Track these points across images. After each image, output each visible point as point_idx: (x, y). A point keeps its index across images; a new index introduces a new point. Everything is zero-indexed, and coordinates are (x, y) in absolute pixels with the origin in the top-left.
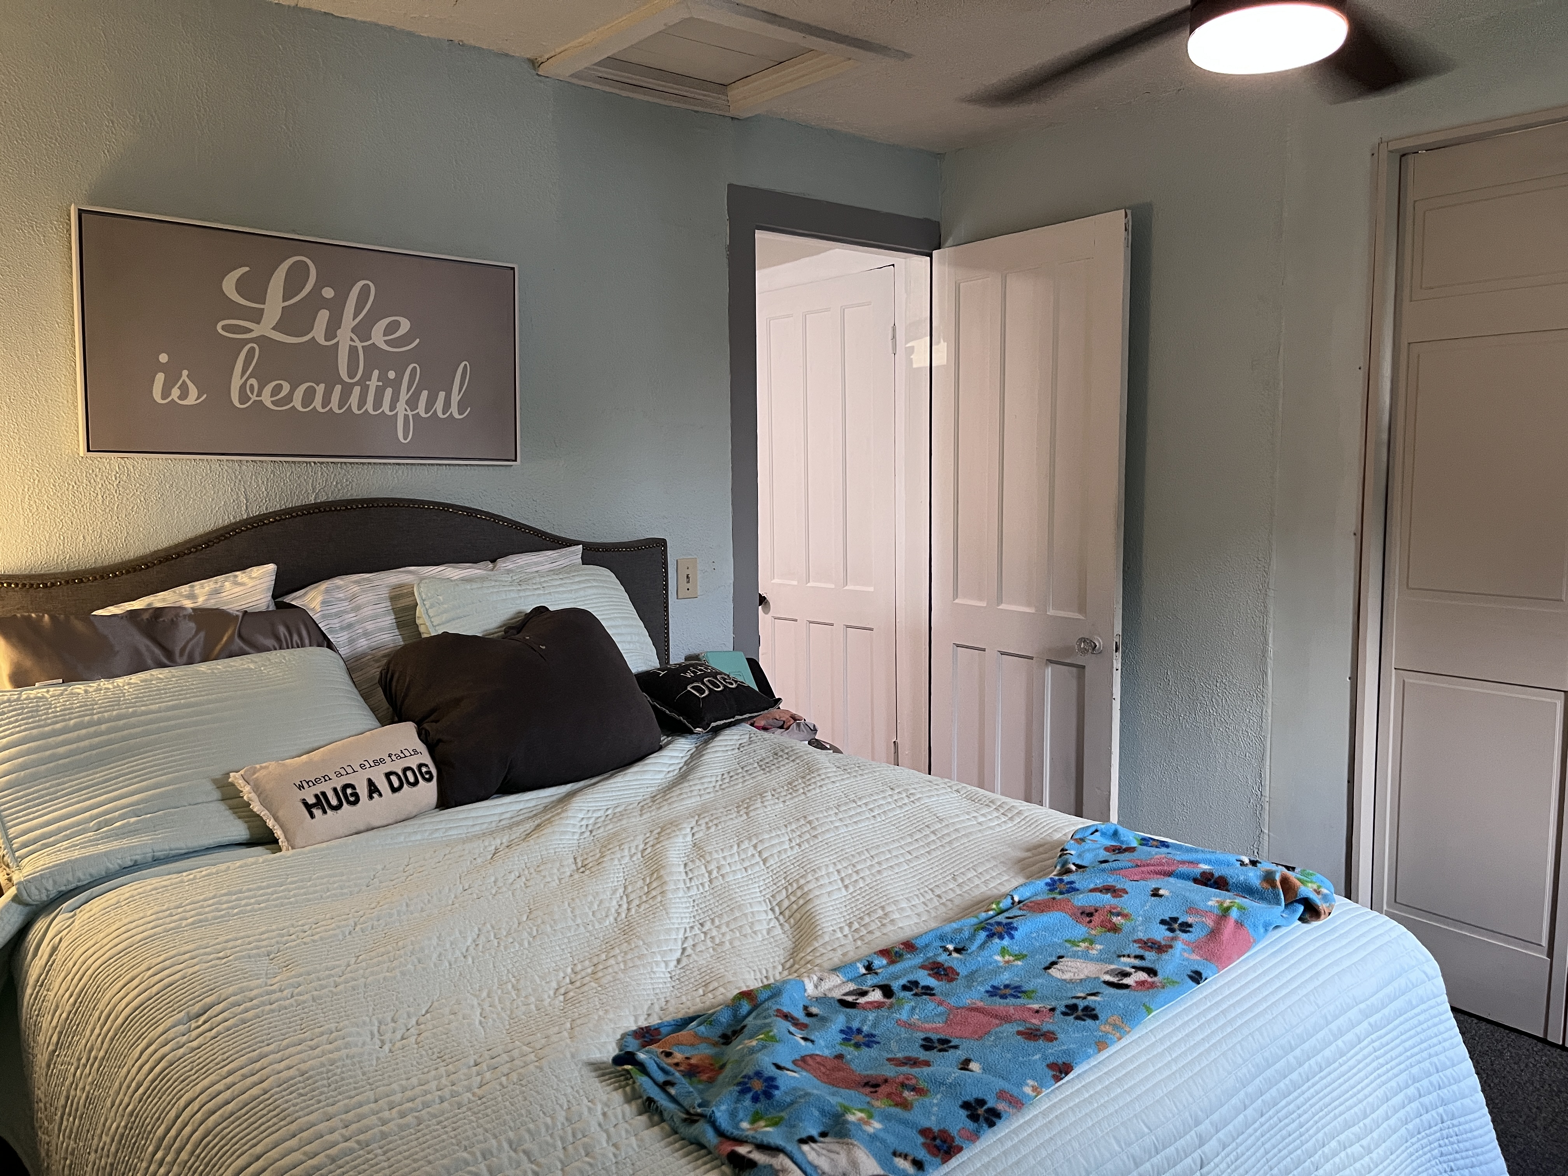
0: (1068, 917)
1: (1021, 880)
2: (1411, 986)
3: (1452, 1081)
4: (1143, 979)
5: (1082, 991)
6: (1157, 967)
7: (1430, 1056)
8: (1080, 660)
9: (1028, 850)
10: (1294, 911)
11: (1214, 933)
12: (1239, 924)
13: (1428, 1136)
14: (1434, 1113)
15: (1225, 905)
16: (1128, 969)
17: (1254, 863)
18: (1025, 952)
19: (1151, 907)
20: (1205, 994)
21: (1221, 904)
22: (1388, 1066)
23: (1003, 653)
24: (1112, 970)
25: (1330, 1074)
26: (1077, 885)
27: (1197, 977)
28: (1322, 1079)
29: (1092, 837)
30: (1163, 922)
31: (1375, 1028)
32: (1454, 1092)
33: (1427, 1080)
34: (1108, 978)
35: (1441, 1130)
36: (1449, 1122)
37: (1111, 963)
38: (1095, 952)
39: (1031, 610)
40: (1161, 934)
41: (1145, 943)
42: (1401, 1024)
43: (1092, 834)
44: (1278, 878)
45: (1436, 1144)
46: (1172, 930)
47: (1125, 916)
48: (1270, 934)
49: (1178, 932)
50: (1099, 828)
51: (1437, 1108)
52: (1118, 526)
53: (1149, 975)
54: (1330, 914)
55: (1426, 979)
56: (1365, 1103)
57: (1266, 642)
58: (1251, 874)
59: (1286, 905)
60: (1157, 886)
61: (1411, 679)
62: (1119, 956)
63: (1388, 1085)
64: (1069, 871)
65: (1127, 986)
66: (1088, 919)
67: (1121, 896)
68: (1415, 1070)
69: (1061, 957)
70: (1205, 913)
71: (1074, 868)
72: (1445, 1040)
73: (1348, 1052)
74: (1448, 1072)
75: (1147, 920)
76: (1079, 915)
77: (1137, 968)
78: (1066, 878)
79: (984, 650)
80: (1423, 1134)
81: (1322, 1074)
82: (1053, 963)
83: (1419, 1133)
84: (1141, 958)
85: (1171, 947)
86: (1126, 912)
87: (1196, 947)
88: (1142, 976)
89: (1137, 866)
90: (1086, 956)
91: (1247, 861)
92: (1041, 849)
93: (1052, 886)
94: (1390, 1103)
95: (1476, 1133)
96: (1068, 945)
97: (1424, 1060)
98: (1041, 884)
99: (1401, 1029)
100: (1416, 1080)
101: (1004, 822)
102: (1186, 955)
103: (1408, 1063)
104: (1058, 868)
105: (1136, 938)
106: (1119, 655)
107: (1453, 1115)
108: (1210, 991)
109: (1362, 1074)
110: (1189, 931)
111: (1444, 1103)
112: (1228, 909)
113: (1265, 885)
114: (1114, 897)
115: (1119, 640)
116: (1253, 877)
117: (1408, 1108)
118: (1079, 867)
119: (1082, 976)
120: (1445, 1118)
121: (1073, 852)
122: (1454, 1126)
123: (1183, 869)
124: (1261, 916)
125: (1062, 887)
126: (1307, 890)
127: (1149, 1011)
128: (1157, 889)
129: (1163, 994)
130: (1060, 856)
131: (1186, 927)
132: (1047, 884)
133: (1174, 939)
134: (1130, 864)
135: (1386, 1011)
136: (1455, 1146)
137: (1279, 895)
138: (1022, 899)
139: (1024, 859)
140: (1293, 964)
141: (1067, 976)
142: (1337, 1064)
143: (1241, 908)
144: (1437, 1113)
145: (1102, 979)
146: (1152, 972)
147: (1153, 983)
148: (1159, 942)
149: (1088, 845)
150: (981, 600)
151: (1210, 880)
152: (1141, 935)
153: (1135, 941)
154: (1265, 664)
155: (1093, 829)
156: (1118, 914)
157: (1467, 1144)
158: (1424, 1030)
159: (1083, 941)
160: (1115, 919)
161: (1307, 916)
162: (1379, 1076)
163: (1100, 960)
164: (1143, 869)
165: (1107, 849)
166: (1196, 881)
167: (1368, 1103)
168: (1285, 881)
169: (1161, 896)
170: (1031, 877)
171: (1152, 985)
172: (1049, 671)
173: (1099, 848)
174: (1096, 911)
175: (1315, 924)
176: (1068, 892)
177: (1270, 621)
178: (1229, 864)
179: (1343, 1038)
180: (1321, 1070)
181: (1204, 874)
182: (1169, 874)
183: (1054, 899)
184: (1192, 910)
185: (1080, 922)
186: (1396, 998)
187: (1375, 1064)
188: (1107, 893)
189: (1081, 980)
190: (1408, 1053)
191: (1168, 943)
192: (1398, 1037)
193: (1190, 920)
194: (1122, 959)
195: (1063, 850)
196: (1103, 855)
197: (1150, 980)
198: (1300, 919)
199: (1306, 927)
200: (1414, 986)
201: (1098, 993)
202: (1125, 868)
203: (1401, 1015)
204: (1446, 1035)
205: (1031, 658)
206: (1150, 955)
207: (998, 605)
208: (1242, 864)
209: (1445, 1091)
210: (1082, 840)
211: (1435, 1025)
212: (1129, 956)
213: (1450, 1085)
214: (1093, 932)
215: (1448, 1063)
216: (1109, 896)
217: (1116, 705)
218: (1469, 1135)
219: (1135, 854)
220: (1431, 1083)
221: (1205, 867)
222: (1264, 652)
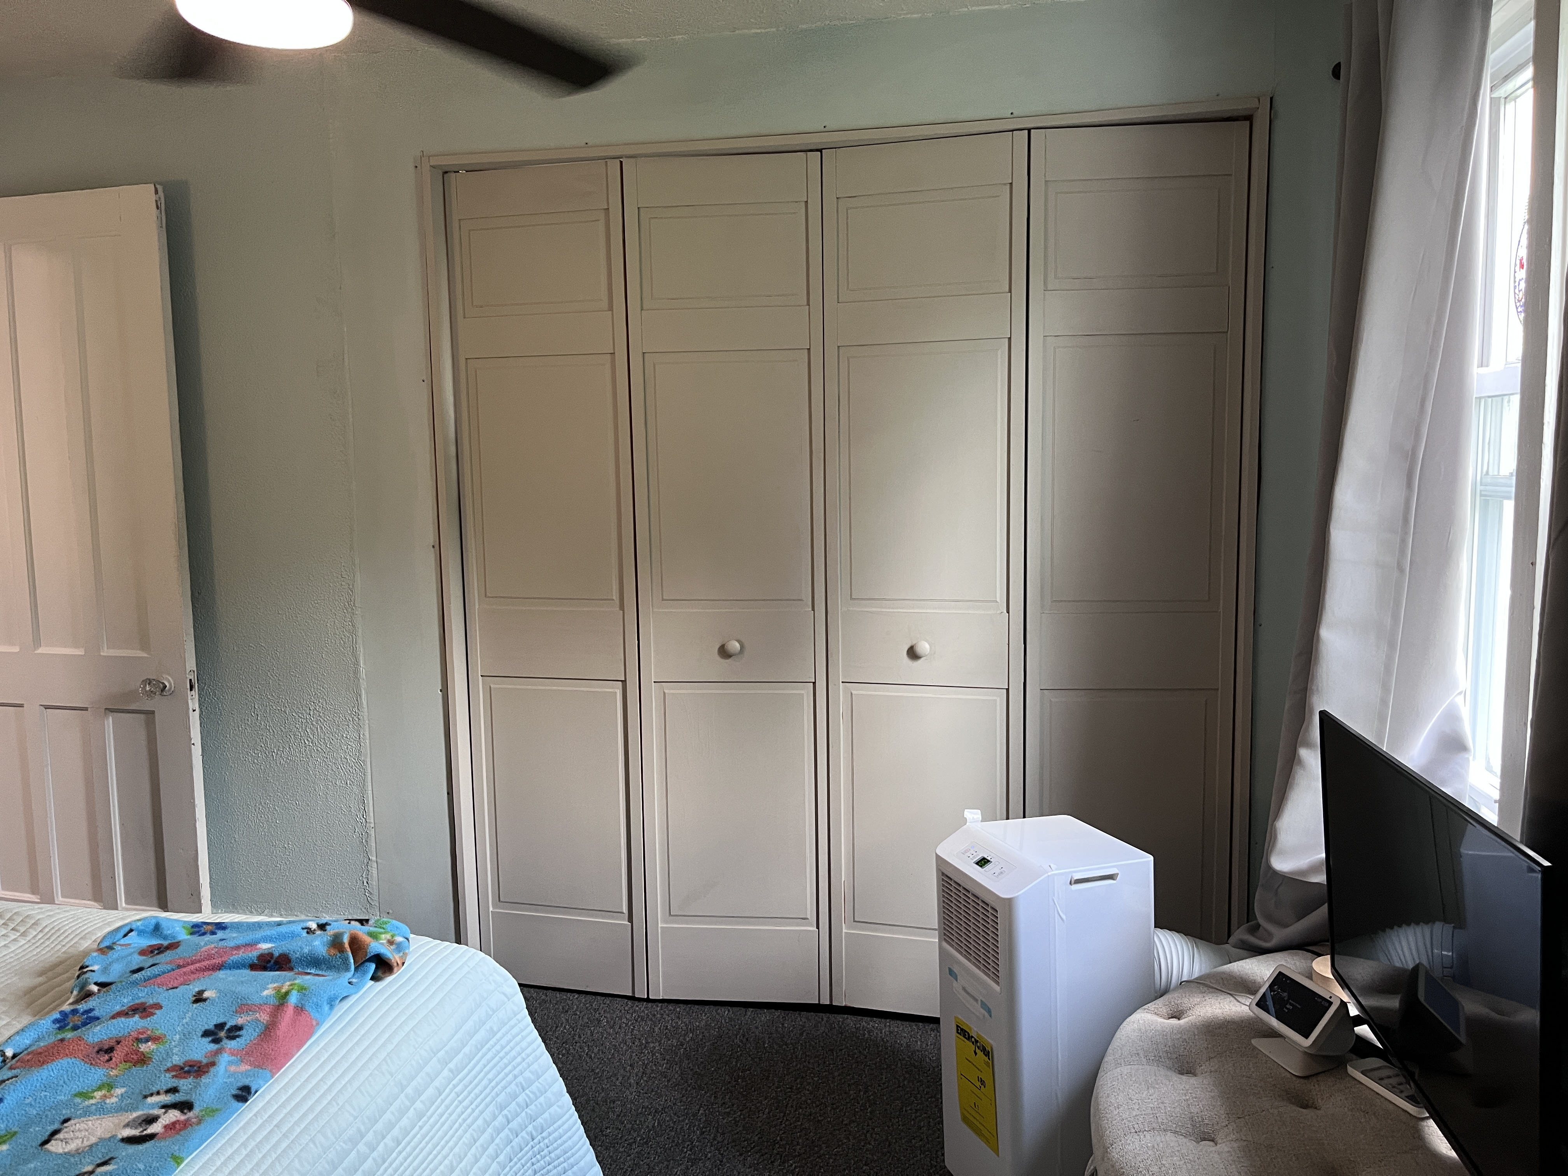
0: (77, 1062)
1: (26, 1020)
2: (491, 1013)
3: (538, 1094)
4: (174, 1119)
5: (89, 1164)
6: (193, 1098)
7: (516, 1077)
8: (148, 705)
9: (42, 973)
10: (365, 973)
11: (269, 1030)
12: (300, 1009)
13: (519, 1160)
14: (524, 1134)
15: (283, 991)
16: (156, 1112)
17: (322, 927)
18: (15, 1129)
19: (191, 1019)
20: (255, 1110)
21: (280, 988)
22: (473, 1106)
23: (47, 707)
24: (134, 1120)
25: (409, 1143)
26: (96, 1013)
27: (244, 1094)
28: (400, 1152)
29: (122, 942)
30: (206, 1034)
31: (455, 1072)
32: (541, 1104)
33: (514, 1103)
34: (128, 1132)
35: (532, 1147)
36: (539, 1137)
37: (135, 1109)
38: (114, 1100)
39: (80, 652)
40: (201, 1049)
41: (182, 1068)
42: (482, 1057)
43: (125, 936)
44: (346, 940)
45: (528, 1165)
46: (216, 1041)
47: (156, 1039)
48: (336, 1009)
49: (225, 1041)
50: (134, 927)
51: (526, 1127)
52: (180, 548)
53: (182, 1112)
54: (403, 963)
55: (506, 1000)
56: (450, 1157)
57: (357, 663)
58: (317, 943)
59: (356, 969)
60: (201, 988)
61: (495, 684)
62: (146, 1097)
63: (475, 1126)
64: (90, 994)
65: (152, 1137)
66: (107, 1057)
67: (153, 1014)
68: (500, 1099)
69: (66, 1121)
70: (259, 1007)
71: (95, 988)
72: (528, 1056)
73: (428, 1111)
74: (533, 1088)
75: (186, 1036)
76: (94, 1055)
77: (166, 1107)
78: (82, 1007)
79: (21, 706)
80: (515, 1159)
81: (400, 1148)
82: (55, 1132)
83: (511, 1160)
84: (174, 1090)
85: (213, 1064)
86: (158, 1033)
87: (245, 1055)
88: (174, 1115)
89: (179, 967)
90: (102, 1110)
91: (314, 926)
92: (59, 970)
93: (62, 1023)
94: (478, 1144)
95: (564, 1138)
96: (78, 1100)
97: (510, 1083)
98: (47, 1024)
99: (483, 1061)
100: (502, 1108)
101: (15, 940)
102: (233, 1068)
103: (493, 1094)
104: (75, 993)
105: (169, 1065)
106: (195, 693)
107: (542, 1127)
108: (261, 1105)
109: (445, 1127)
110: (239, 1036)
111: (533, 1119)
112: (287, 993)
113: (333, 952)
114: (141, 1018)
115: (193, 677)
116: (319, 944)
117: (497, 1141)
118: (102, 985)
119: (93, 1140)
120: (534, 1134)
121: (95, 968)
122: (544, 1139)
123: (237, 956)
124: (325, 992)
125: (77, 1020)
126: (377, 947)
127: (178, 1160)
128: (201, 992)
129: (202, 1129)
130: (78, 977)
131: (234, 1032)
132: (56, 1021)
133: (218, 1052)
134: (169, 967)
135: (467, 1050)
136: (548, 1158)
137: (347, 959)
138: (18, 1051)
139: (34, 988)
140: (363, 1035)
141: (72, 1146)
142: (417, 1128)
143: (302, 989)
144: (527, 1133)
145: (120, 1137)
146: (185, 1106)
147: (188, 1120)
148: (200, 1062)
149: (119, 951)
150: (13, 644)
151: (270, 961)
152: (177, 1060)
153: (168, 1070)
154: (358, 686)
155: (127, 929)
156: (147, 1040)
157: (558, 1152)
158: (507, 1054)
159: (99, 1089)
160: (143, 1047)
161: (379, 974)
162: (465, 1120)
163: (120, 1109)
164: (184, 970)
165: (142, 953)
166: (253, 967)
167: (454, 1155)
168: (355, 942)
169: (205, 1000)
170: (40, 1013)
171: (186, 1124)
172: (110, 722)
173: (131, 954)
174: (118, 1042)
175: (389, 979)
176: (85, 1024)
177: (360, 641)
178: (293, 936)
179: (420, 1099)
180: (399, 1144)
181: (261, 957)
182: (220, 967)
183: (62, 1040)
184: (244, 1007)
185: (96, 1065)
186: (476, 1031)
187: (459, 1110)
188: (133, 1015)
189: (91, 1146)
190: (493, 1084)
191: (211, 1060)
192: (481, 1071)
193: (240, 1021)
194: (150, 1100)
195: (82, 968)
196: (137, 960)
197: (183, 1118)
198: (373, 978)
199: (381, 985)
200: (494, 1011)
201: (111, 1159)
202: (164, 973)
203: (482, 1047)
204: (529, 1050)
205: (86, 709)
206: (185, 1084)
207: (35, 650)
208: (309, 931)
209: (533, 1107)
210: (110, 948)
211: (517, 1044)
212: (158, 1093)
213: (537, 1098)
214: (113, 1073)
215: (532, 1077)
216: (137, 1018)
217: (197, 752)
218: (559, 1142)
219: (179, 950)
220: (518, 1104)
221: (265, 946)
222: (356, 672)
